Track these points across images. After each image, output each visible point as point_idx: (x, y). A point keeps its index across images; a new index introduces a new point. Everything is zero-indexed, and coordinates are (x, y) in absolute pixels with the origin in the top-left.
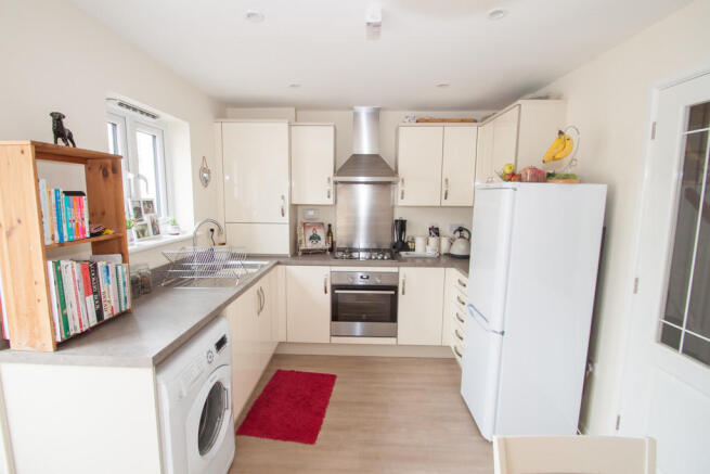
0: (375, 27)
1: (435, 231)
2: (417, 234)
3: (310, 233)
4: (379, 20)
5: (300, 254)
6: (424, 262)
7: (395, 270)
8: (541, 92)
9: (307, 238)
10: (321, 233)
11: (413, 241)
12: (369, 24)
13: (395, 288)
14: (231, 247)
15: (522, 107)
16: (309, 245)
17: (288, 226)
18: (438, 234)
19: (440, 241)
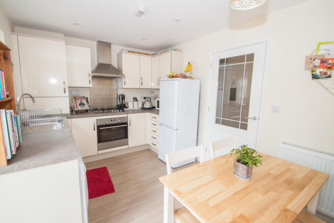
0: (141, 13)
1: (135, 99)
2: (129, 100)
3: (79, 102)
4: (143, 11)
5: (74, 113)
6: (134, 111)
7: (126, 115)
8: (174, 48)
9: (78, 105)
10: (84, 101)
11: (127, 103)
12: (140, 11)
13: (127, 123)
14: (30, 111)
15: (173, 53)
16: (80, 108)
17: (68, 98)
18: (137, 100)
19: (138, 103)
